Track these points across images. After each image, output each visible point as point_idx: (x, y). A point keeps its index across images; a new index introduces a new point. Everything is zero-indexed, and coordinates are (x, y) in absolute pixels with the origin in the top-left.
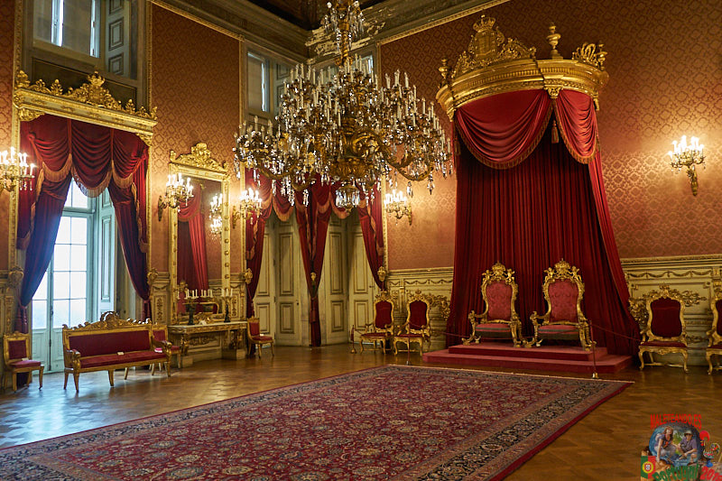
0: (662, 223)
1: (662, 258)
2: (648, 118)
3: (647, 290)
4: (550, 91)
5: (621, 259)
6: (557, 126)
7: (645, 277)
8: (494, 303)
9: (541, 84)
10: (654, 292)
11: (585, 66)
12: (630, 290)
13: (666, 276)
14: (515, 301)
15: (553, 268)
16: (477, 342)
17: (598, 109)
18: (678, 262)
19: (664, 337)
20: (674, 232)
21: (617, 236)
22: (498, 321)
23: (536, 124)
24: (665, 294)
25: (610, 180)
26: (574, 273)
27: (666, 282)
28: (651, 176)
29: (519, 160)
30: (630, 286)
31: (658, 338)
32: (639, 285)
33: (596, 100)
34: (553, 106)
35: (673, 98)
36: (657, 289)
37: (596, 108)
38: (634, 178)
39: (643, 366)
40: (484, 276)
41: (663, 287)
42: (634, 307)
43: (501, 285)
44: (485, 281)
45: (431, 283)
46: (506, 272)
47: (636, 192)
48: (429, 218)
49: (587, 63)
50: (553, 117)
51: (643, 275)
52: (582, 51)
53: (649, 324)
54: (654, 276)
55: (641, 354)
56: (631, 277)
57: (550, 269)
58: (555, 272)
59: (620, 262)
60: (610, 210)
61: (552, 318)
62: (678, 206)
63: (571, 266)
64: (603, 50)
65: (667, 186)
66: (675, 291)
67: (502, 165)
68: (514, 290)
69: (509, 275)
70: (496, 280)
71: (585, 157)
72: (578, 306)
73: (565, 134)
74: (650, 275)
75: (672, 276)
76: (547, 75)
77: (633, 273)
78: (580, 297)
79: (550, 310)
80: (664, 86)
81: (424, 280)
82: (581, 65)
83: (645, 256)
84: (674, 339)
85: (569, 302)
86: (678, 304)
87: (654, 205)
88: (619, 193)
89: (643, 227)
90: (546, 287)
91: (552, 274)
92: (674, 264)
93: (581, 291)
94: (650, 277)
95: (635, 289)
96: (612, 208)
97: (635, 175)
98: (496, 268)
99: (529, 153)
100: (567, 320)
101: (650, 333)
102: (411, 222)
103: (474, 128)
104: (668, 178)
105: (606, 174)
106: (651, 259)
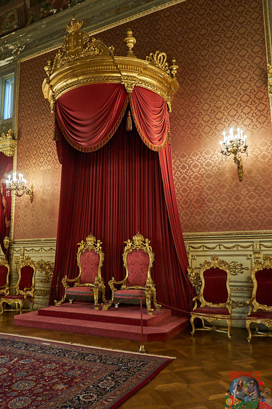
0: (215, 203)
1: (215, 233)
2: (207, 118)
3: (202, 260)
4: (126, 85)
5: (183, 234)
6: (131, 116)
7: (201, 249)
8: (85, 269)
9: (118, 80)
10: (207, 263)
11: (157, 69)
12: (189, 260)
13: (217, 248)
14: (102, 267)
15: (131, 240)
16: (71, 302)
17: (170, 111)
18: (228, 237)
19: (214, 303)
20: (225, 212)
21: (181, 213)
22: (87, 285)
23: (114, 113)
24: (215, 264)
25: (177, 168)
26: (147, 244)
27: (217, 253)
28: (208, 164)
29: (101, 144)
30: (190, 257)
31: (208, 304)
32: (197, 256)
33: (169, 103)
34: (129, 99)
35: (225, 102)
36: (209, 259)
37: (169, 110)
38: (196, 166)
39: (193, 332)
40: (79, 246)
41: (214, 258)
42: (192, 275)
43: (91, 254)
44: (79, 249)
45: (43, 251)
46: (96, 243)
47: (196, 178)
48: (45, 197)
49: (158, 67)
50: (129, 108)
51: (200, 247)
52: (155, 58)
53: (202, 291)
54: (209, 248)
55: (192, 320)
56: (191, 249)
57: (129, 241)
58: (133, 243)
59: (182, 236)
60: (176, 192)
61: (128, 283)
62: (228, 190)
63: (145, 238)
64: (175, 64)
65: (220, 173)
66: (223, 262)
67: (88, 149)
68: (102, 259)
69: (98, 245)
70: (88, 249)
71: (156, 145)
72: (148, 272)
73: (138, 124)
74: (206, 247)
75: (222, 248)
76: (124, 71)
77: (192, 245)
78: (151, 265)
79: (127, 276)
80: (219, 93)
81: (38, 249)
82: (153, 67)
83: (202, 231)
84: (221, 305)
85: (142, 269)
86: (226, 274)
87: (210, 188)
88: (184, 179)
89: (201, 207)
90: (125, 255)
91: (130, 244)
92: (224, 238)
93: (151, 260)
94: (205, 249)
95: (194, 259)
96: (178, 191)
97: (196, 164)
98: (89, 239)
99: (109, 138)
100: (139, 285)
101: (202, 299)
102: (32, 200)
103: (67, 116)
104: (221, 167)
105: (175, 163)
106: (206, 233)
